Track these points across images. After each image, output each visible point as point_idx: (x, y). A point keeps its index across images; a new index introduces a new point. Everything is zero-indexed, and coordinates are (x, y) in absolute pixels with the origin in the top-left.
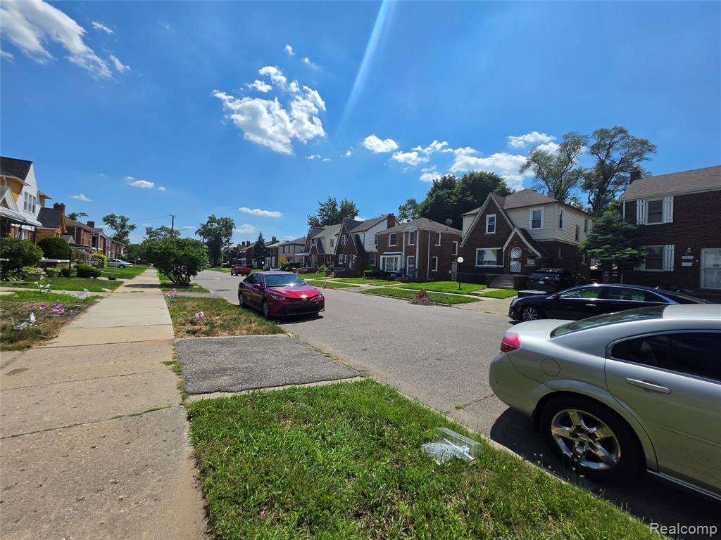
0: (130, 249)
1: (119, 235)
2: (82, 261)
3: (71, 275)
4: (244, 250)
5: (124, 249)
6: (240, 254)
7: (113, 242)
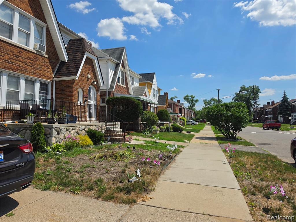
0: (196, 114)
1: (190, 106)
2: (175, 122)
3: (170, 130)
4: (270, 109)
5: (194, 114)
6: (266, 112)
7: (188, 110)
